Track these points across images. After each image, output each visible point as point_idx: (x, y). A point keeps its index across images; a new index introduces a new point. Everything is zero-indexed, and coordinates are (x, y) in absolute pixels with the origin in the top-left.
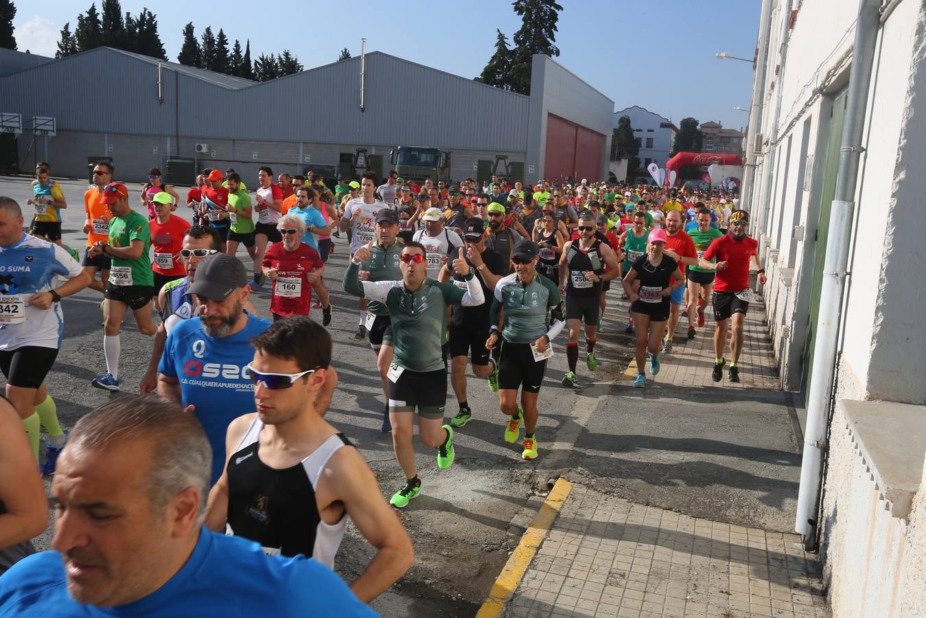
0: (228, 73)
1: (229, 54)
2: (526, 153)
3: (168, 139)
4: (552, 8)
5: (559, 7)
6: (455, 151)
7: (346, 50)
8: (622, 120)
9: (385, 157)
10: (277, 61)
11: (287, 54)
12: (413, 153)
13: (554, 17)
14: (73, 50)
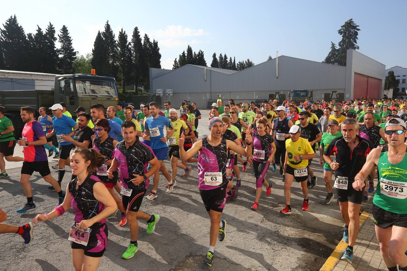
0: (228, 69)
1: (228, 62)
2: (345, 89)
3: (208, 94)
4: (355, 30)
5: (358, 30)
6: (314, 91)
7: (270, 56)
8: (389, 73)
9: (286, 95)
10: (245, 63)
11: (248, 60)
12: (298, 92)
13: (356, 34)
14: (178, 67)
